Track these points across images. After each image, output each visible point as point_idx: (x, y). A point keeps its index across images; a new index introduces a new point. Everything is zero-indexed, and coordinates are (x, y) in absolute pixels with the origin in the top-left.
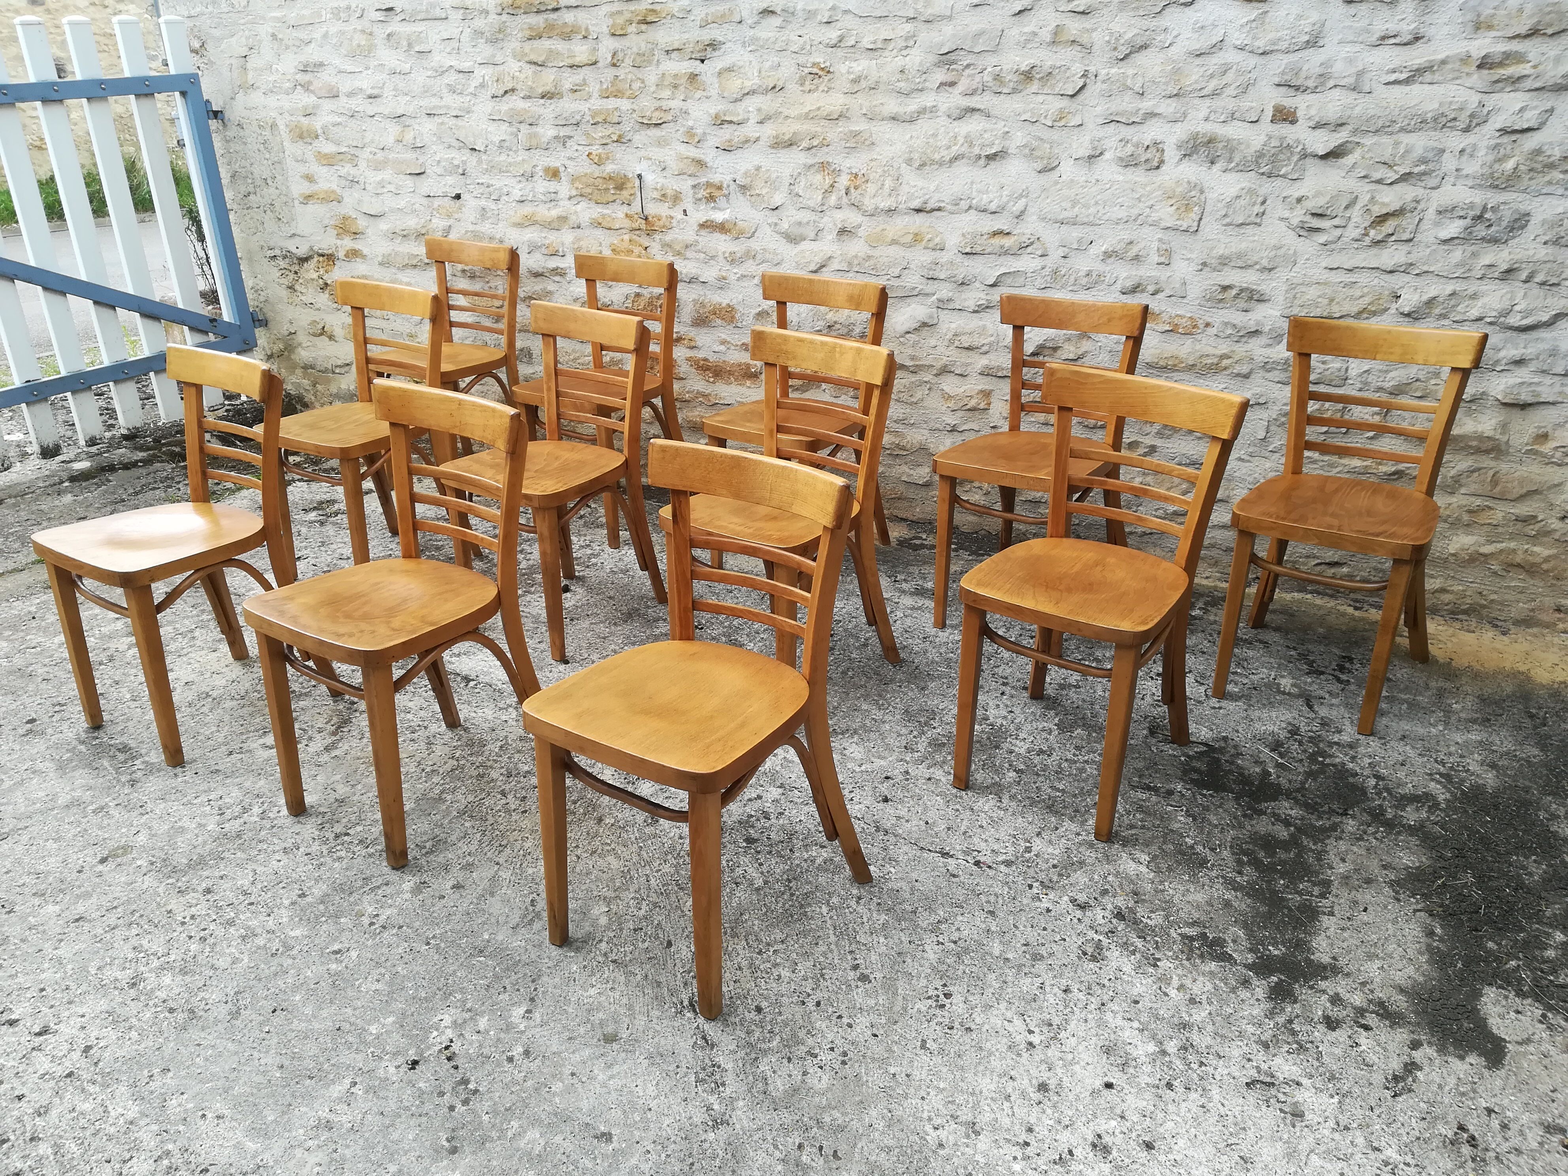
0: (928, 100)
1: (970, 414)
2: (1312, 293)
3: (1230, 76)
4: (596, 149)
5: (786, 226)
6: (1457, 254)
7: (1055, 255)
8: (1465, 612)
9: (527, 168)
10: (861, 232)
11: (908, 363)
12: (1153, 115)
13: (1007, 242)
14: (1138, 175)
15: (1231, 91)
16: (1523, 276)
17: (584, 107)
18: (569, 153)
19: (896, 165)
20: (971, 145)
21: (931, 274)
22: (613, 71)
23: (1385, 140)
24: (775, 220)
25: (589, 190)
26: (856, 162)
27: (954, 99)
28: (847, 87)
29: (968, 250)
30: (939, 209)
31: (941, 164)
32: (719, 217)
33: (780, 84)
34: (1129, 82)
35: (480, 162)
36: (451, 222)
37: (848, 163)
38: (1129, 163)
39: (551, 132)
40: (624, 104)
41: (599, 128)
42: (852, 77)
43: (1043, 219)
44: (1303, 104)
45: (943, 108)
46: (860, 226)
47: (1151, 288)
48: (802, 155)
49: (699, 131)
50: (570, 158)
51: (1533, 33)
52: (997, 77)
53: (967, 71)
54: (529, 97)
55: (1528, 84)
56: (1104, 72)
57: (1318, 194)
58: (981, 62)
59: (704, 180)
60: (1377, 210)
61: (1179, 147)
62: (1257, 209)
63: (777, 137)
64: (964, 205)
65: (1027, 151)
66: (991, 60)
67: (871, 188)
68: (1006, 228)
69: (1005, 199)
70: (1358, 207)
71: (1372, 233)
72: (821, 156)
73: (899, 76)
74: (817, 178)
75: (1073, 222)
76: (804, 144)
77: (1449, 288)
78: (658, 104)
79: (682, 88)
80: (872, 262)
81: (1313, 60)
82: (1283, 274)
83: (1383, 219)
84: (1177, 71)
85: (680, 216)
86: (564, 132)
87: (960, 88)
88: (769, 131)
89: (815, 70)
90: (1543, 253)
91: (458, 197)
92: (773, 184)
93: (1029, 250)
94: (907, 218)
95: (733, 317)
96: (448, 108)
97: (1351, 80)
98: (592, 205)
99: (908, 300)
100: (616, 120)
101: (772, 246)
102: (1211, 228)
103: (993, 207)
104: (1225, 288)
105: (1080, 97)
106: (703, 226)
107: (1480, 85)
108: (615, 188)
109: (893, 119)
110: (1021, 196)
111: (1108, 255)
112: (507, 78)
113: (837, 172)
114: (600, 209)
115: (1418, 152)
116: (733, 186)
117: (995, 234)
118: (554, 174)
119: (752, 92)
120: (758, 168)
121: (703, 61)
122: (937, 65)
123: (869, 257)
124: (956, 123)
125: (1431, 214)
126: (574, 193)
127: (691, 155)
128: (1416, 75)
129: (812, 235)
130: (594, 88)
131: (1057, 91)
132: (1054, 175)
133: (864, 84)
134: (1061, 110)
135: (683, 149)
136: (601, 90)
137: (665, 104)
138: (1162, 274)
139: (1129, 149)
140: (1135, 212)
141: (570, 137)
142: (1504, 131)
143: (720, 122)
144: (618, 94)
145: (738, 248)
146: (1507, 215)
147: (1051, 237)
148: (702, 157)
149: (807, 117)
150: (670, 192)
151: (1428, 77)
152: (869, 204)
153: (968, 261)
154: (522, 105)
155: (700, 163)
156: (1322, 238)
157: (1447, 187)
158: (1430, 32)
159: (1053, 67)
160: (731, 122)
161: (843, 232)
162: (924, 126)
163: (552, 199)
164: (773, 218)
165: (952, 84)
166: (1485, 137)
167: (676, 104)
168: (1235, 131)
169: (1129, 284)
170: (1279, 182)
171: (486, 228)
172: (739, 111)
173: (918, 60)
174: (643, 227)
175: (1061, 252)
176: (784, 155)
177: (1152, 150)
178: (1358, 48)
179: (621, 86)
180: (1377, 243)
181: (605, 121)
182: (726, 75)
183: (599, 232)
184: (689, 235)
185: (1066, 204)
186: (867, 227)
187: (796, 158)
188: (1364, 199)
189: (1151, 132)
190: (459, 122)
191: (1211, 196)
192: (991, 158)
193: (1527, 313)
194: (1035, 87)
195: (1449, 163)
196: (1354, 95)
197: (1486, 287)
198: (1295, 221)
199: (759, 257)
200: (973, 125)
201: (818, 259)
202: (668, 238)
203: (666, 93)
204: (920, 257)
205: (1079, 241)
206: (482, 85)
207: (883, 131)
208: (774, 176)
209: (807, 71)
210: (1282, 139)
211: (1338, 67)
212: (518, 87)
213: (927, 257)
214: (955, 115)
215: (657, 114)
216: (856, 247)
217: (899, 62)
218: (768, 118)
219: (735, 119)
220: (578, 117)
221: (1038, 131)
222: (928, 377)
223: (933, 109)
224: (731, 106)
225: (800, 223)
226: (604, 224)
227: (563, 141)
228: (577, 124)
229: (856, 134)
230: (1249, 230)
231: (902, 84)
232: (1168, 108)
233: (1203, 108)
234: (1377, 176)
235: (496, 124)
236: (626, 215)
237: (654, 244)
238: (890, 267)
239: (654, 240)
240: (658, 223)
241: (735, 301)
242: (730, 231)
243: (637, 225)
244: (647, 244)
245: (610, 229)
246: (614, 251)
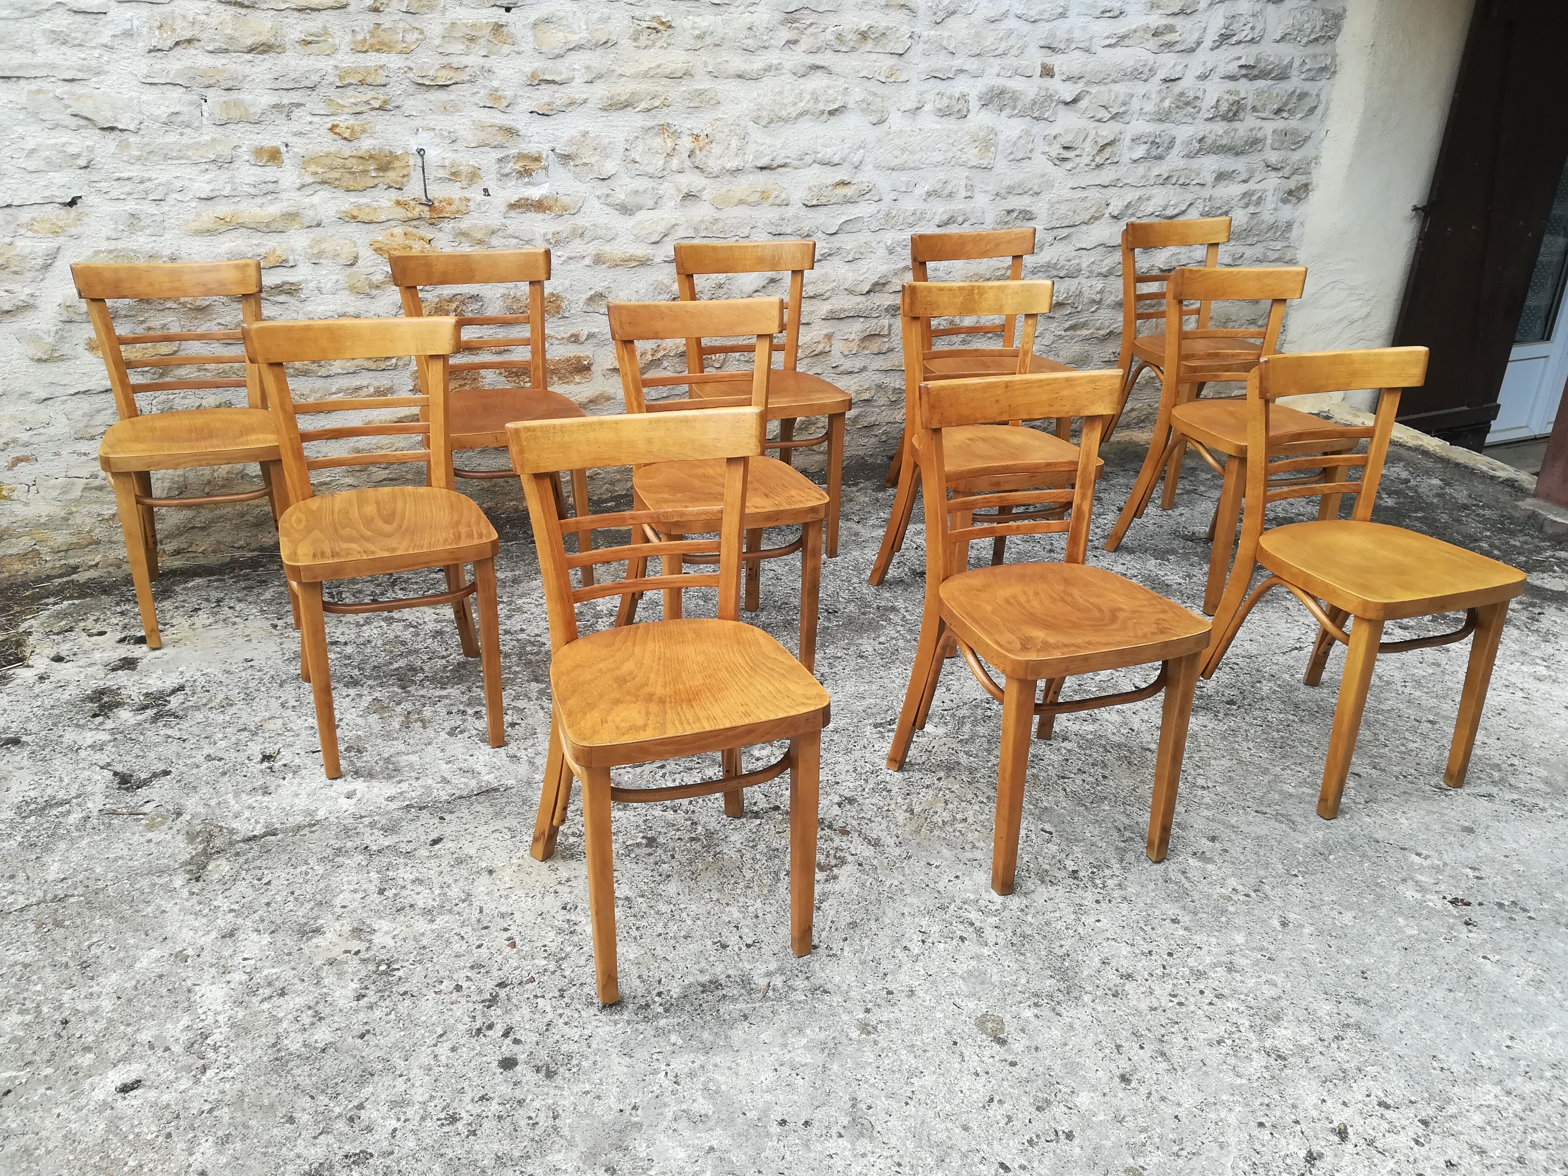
0: (773, 57)
1: (815, 360)
2: (1064, 208)
3: (1012, 40)
4: (344, 121)
5: (623, 197)
6: (1141, 169)
7: (888, 198)
8: (1143, 421)
9: (224, 150)
10: (706, 195)
12: (962, 71)
13: (849, 191)
14: (951, 123)
15: (1014, 51)
16: (1174, 181)
17: (327, 65)
18: (295, 127)
19: (742, 123)
20: (816, 101)
21: (779, 230)
22: (374, 18)
23: (1102, 88)
24: (606, 191)
25: (335, 175)
26: (699, 123)
27: (798, 57)
28: (691, 43)
29: (814, 202)
30: (784, 165)
31: (786, 120)
32: (535, 193)
33: (614, 38)
34: (945, 43)
35: (124, 146)
36: (61, 240)
37: (689, 124)
38: (944, 113)
39: (268, 99)
40: (394, 61)
41: (350, 91)
42: (697, 32)
43: (877, 167)
44: (1057, 62)
45: (788, 65)
46: (704, 189)
47: (960, 219)
48: (639, 117)
49: (509, 93)
50: (300, 134)
51: (1182, 12)
52: (839, 37)
53: (810, 30)
54: (227, 51)
55: (1178, 47)
56: (925, 33)
57: (1067, 131)
58: (824, 21)
59: (514, 151)
60: (1102, 142)
61: (980, 98)
62: (1030, 146)
63: (612, 98)
64: (808, 159)
65: (864, 105)
66: (834, 19)
67: (716, 149)
68: (846, 178)
69: (846, 151)
70: (1088, 140)
71: (1098, 159)
72: (661, 118)
73: (746, 33)
74: (657, 142)
75: (902, 168)
76: (643, 105)
77: (1138, 193)
78: (445, 60)
79: (483, 41)
80: (720, 225)
81: (1062, 27)
82: (1046, 196)
83: (1103, 147)
84: (977, 34)
85: (479, 197)
86: (287, 99)
87: (803, 45)
88: (600, 91)
89: (654, 25)
90: (1182, 163)
91: (73, 203)
92: (603, 151)
93: (867, 196)
94: (751, 177)
95: (559, 307)
96: (53, 67)
97: (1087, 44)
98: (340, 193)
100: (383, 81)
101: (601, 221)
102: (1001, 165)
103: (836, 159)
104: (1009, 212)
105: (906, 56)
106: (513, 206)
107: (1154, 48)
108: (378, 169)
109: (739, 76)
110: (860, 147)
111: (929, 194)
112: (179, 24)
113: (676, 135)
114: (353, 198)
115: (1122, 98)
116: (552, 156)
117: (838, 184)
118: (274, 156)
119: (579, 47)
120: (585, 134)
121: (508, 10)
122: (782, 23)
123: (716, 220)
124: (801, 80)
125: (1127, 142)
126: (309, 179)
127: (497, 122)
128: (1122, 39)
129: (651, 204)
130: (342, 39)
131: (888, 50)
132: (885, 126)
133: (708, 40)
134: (891, 68)
135: (485, 116)
136: (354, 42)
137: (455, 61)
138: (968, 206)
139: (946, 102)
140: (950, 154)
141: (299, 105)
142: (1165, 81)
143: (537, 81)
144: (382, 47)
145: (563, 226)
146: (1167, 140)
147: (884, 183)
148: (513, 124)
149: (646, 75)
150: (464, 169)
151: (1127, 42)
152: (714, 165)
153: (811, 213)
154: (205, 61)
155: (511, 132)
156: (1069, 165)
157: (1134, 122)
158: (1127, 8)
159: (887, 28)
160: (553, 82)
161: (689, 196)
162: (769, 83)
163: (271, 191)
164: (602, 189)
165: (795, 42)
166: (1154, 85)
167: (473, 60)
168: (1016, 84)
169: (945, 217)
170: (1042, 124)
171: (141, 242)
172: (560, 70)
173: (766, 17)
174: (426, 214)
175: (893, 195)
176: (616, 118)
177: (962, 101)
178: (1089, 18)
179: (385, 37)
180: (1098, 166)
181: (362, 83)
182: (542, 26)
183: (352, 229)
184: (494, 219)
185: (897, 153)
186: (710, 189)
187: (633, 120)
188: (1092, 133)
189: (961, 86)
190: (76, 88)
191: (1002, 137)
192: (832, 113)
193: (1175, 206)
194: (869, 45)
195: (1135, 105)
196: (1087, 55)
197: (1156, 190)
198: (1054, 154)
199: (588, 234)
200: (817, 82)
201: (661, 229)
202: (465, 224)
203: (458, 47)
204: (767, 214)
205: (907, 185)
206: (128, 34)
207: (728, 89)
208: (607, 141)
209: (644, 25)
210: (1047, 89)
211: (1077, 34)
212: (204, 36)
213: (773, 214)
214: (801, 73)
215: (444, 73)
216: (702, 212)
217: (748, 18)
218: (600, 76)
219: (557, 79)
220: (315, 78)
221: (873, 86)
223: (778, 68)
224: (550, 64)
225: (637, 192)
226: (362, 217)
227: (287, 111)
228: (313, 88)
229: (701, 93)
230: (1025, 163)
231: (750, 41)
232: (972, 65)
233: (995, 66)
234: (1099, 116)
235: (155, 90)
236: (398, 203)
237: (440, 235)
238: (738, 228)
239: (440, 230)
240: (448, 208)
241: (560, 289)
242: (550, 208)
243: (416, 213)
244: (430, 236)
245: (371, 223)
246: (378, 250)
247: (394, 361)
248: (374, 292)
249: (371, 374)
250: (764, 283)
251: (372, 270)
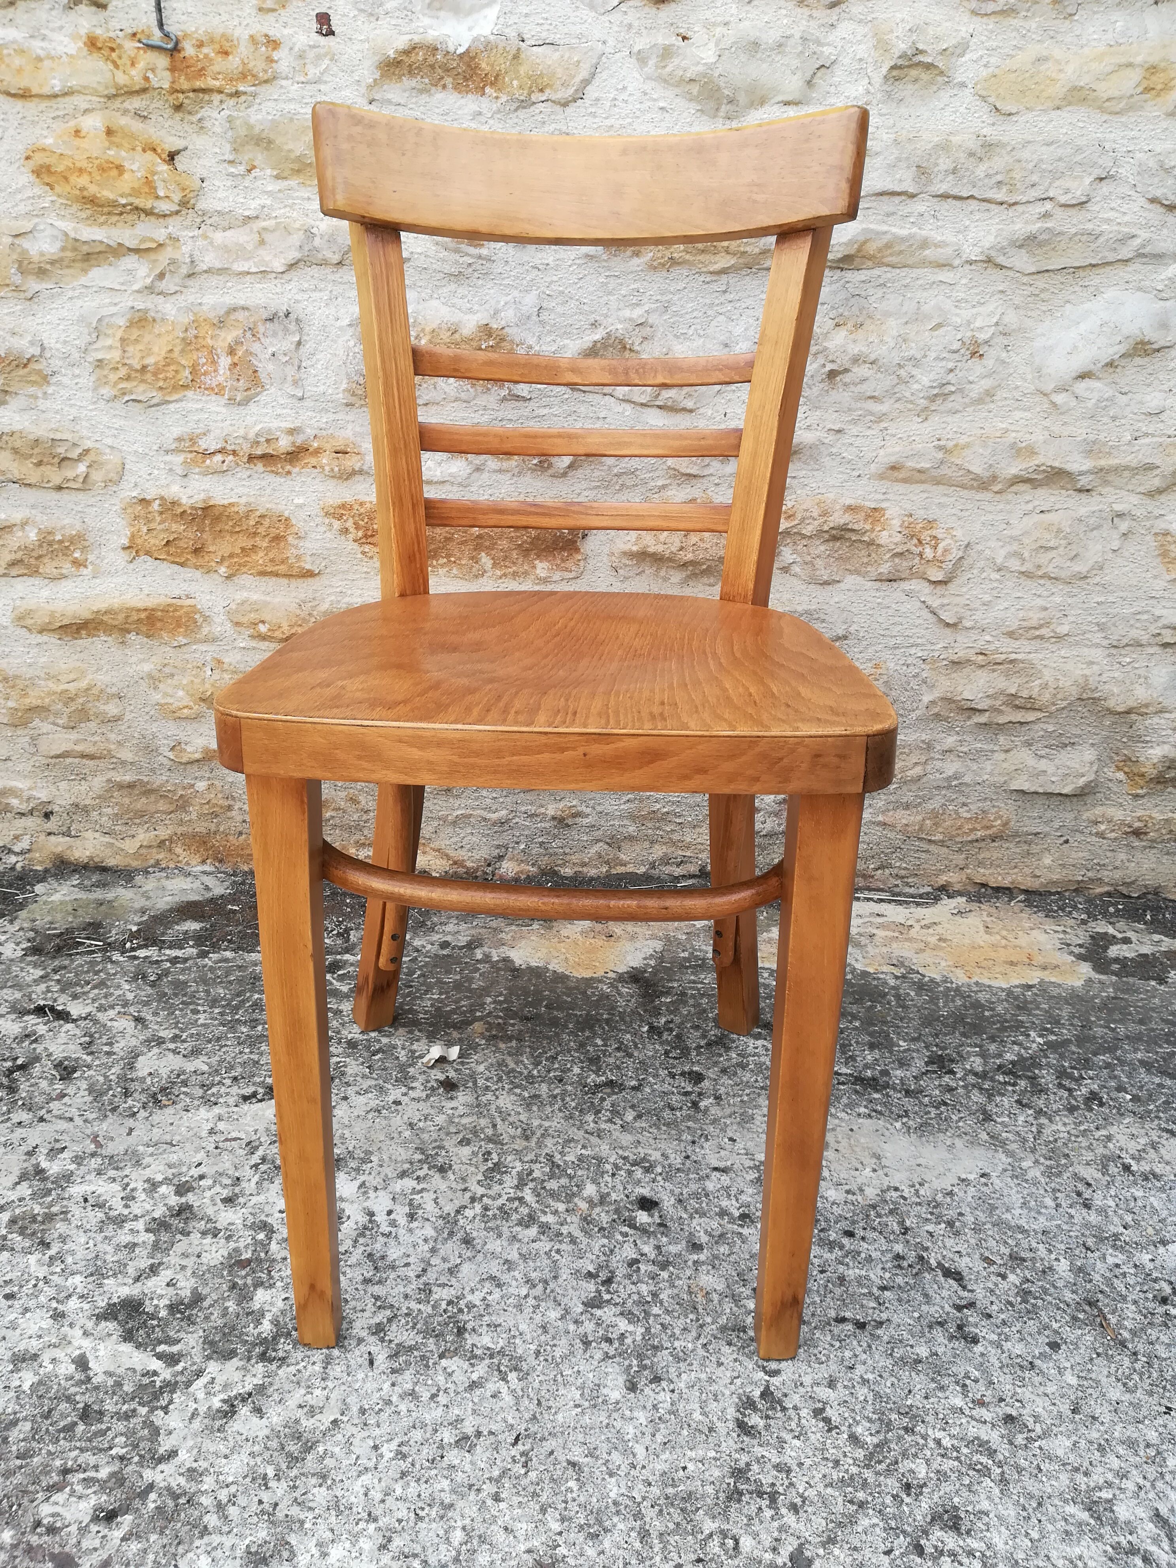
5: (709, 55)
10: (966, 68)
11: (1077, 463)
24: (664, 38)
32: (457, 32)
46: (962, 48)
80: (998, 163)
85: (306, 36)
99: (1095, 279)
106: (393, 67)
123: (989, 147)
129: (793, 85)
174: (162, 79)
202: (262, 112)
204: (1155, 140)
216: (947, 119)
222: (1127, 501)
225: (755, 46)
236: (93, 44)
237: (198, 142)
238: (1056, 175)
239: (201, 126)
240: (220, 64)
241: (509, 315)
242: (495, 80)
243: (136, 73)
244: (172, 143)
245: (24, 95)
246: (43, 172)
247: (82, 468)
248: (33, 285)
249: (31, 495)
250: (1113, 351)
251: (27, 226)
